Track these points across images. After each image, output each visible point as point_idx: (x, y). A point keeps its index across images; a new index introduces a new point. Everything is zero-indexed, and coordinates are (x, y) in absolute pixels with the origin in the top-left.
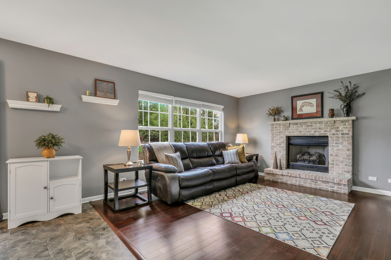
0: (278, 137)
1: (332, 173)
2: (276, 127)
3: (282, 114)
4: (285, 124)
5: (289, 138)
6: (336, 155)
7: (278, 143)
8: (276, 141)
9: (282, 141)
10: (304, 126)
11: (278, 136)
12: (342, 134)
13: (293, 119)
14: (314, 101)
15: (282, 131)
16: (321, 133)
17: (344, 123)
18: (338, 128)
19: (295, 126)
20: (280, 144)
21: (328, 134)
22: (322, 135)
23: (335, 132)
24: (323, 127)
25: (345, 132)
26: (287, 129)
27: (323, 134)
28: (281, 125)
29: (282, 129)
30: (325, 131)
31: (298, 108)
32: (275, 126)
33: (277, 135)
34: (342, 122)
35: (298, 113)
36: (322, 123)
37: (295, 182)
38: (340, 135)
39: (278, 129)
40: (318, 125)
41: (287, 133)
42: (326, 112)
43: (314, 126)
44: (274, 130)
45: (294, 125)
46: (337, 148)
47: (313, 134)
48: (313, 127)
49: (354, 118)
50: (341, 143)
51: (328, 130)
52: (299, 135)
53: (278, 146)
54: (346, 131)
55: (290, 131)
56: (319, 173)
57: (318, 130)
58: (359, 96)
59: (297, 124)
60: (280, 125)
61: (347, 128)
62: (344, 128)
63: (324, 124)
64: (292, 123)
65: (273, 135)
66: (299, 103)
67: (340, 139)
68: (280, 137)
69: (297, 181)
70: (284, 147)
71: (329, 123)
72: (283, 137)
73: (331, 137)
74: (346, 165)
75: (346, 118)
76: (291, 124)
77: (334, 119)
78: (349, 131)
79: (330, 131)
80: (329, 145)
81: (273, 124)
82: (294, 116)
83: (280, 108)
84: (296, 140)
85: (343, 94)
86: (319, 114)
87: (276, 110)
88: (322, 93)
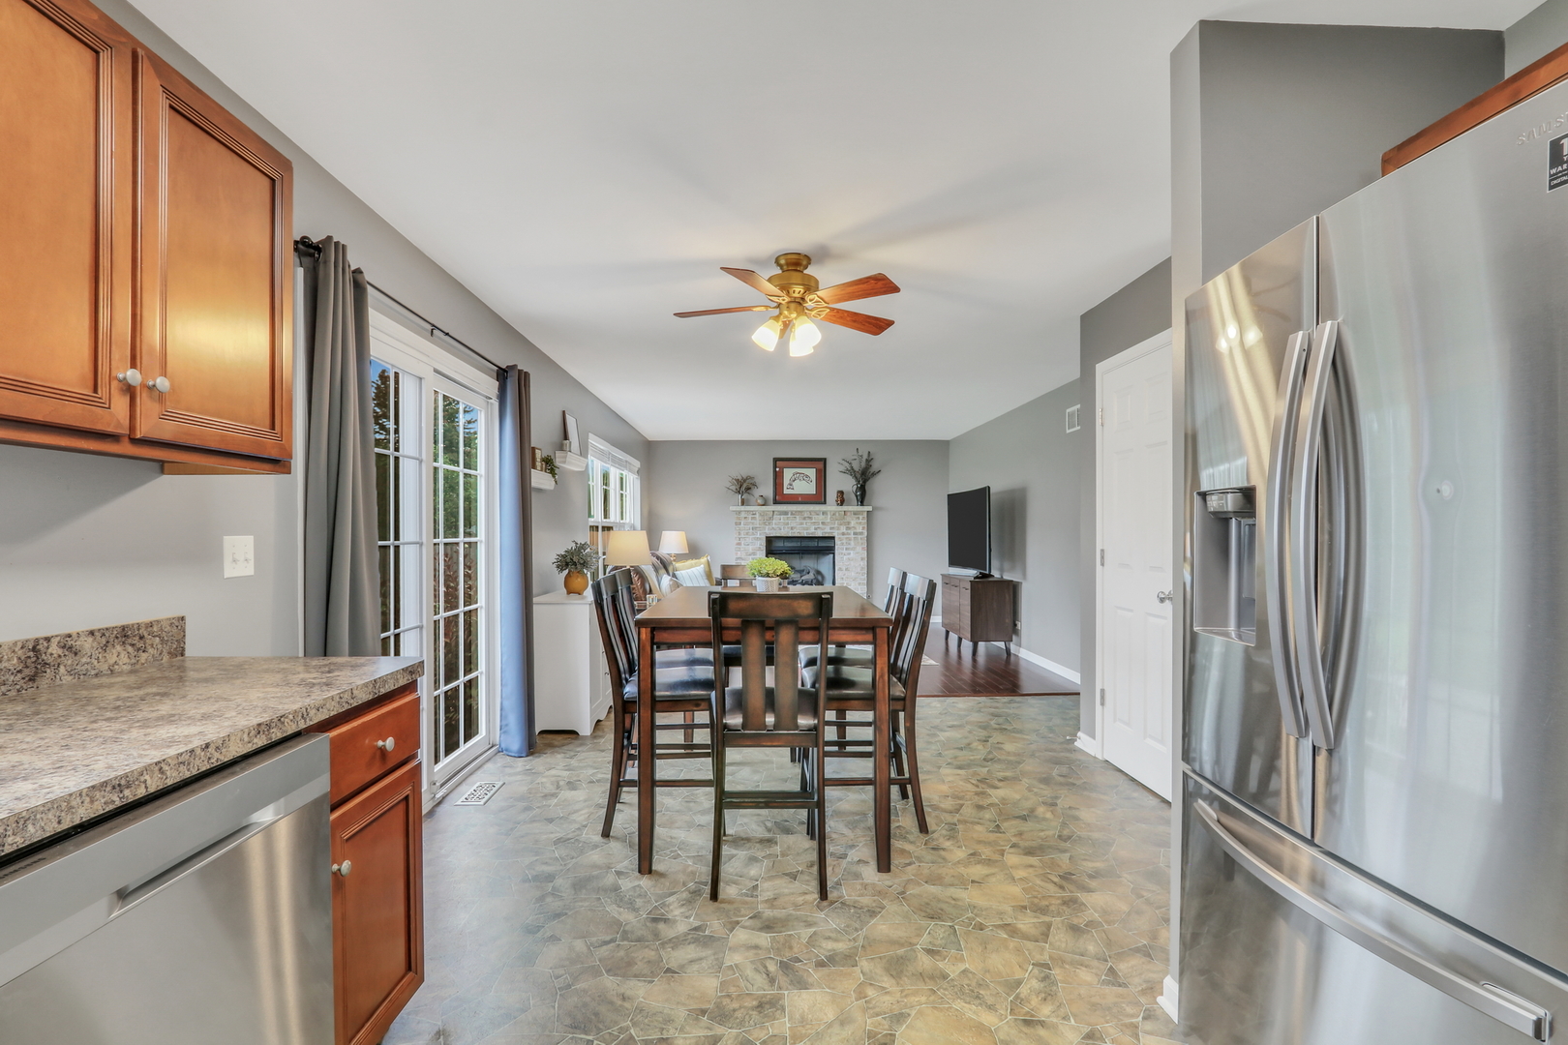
0: (750, 539)
2: (745, 518)
3: (757, 492)
4: (764, 512)
5: (769, 540)
6: (847, 569)
7: (751, 551)
8: (747, 546)
9: (758, 546)
10: (798, 516)
11: (751, 537)
12: (855, 534)
13: (776, 502)
14: (811, 473)
15: (758, 526)
16: (826, 531)
17: (857, 516)
18: (849, 523)
19: (782, 516)
20: (754, 554)
21: (835, 534)
22: (827, 535)
23: (844, 531)
24: (829, 521)
25: (858, 531)
26: (767, 523)
27: (829, 533)
28: (755, 514)
29: (757, 523)
30: (831, 528)
31: (786, 482)
32: (743, 515)
33: (747, 534)
34: (855, 513)
35: (786, 491)
36: (827, 515)
38: (852, 536)
39: (750, 521)
40: (821, 517)
41: (767, 531)
42: (831, 495)
43: (815, 518)
44: (742, 523)
45: (780, 515)
46: (847, 556)
47: (813, 533)
48: (814, 521)
49: (870, 508)
50: (854, 549)
51: (837, 526)
52: (791, 535)
53: (751, 557)
54: (859, 529)
55: (774, 526)
57: (821, 526)
58: (874, 474)
59: (786, 513)
60: (753, 514)
61: (860, 523)
62: (856, 523)
63: (829, 517)
64: (779, 511)
65: (739, 535)
66: (788, 474)
67: (852, 543)
68: (755, 538)
70: (761, 556)
71: (838, 514)
72: (760, 539)
73: (840, 539)
74: (859, 584)
75: (860, 508)
76: (774, 513)
77: (844, 508)
78: (863, 528)
79: (839, 529)
80: (836, 552)
81: (740, 512)
82: (780, 498)
83: (752, 478)
84: (780, 544)
85: (856, 467)
86: (819, 498)
87: (745, 481)
88: (824, 460)
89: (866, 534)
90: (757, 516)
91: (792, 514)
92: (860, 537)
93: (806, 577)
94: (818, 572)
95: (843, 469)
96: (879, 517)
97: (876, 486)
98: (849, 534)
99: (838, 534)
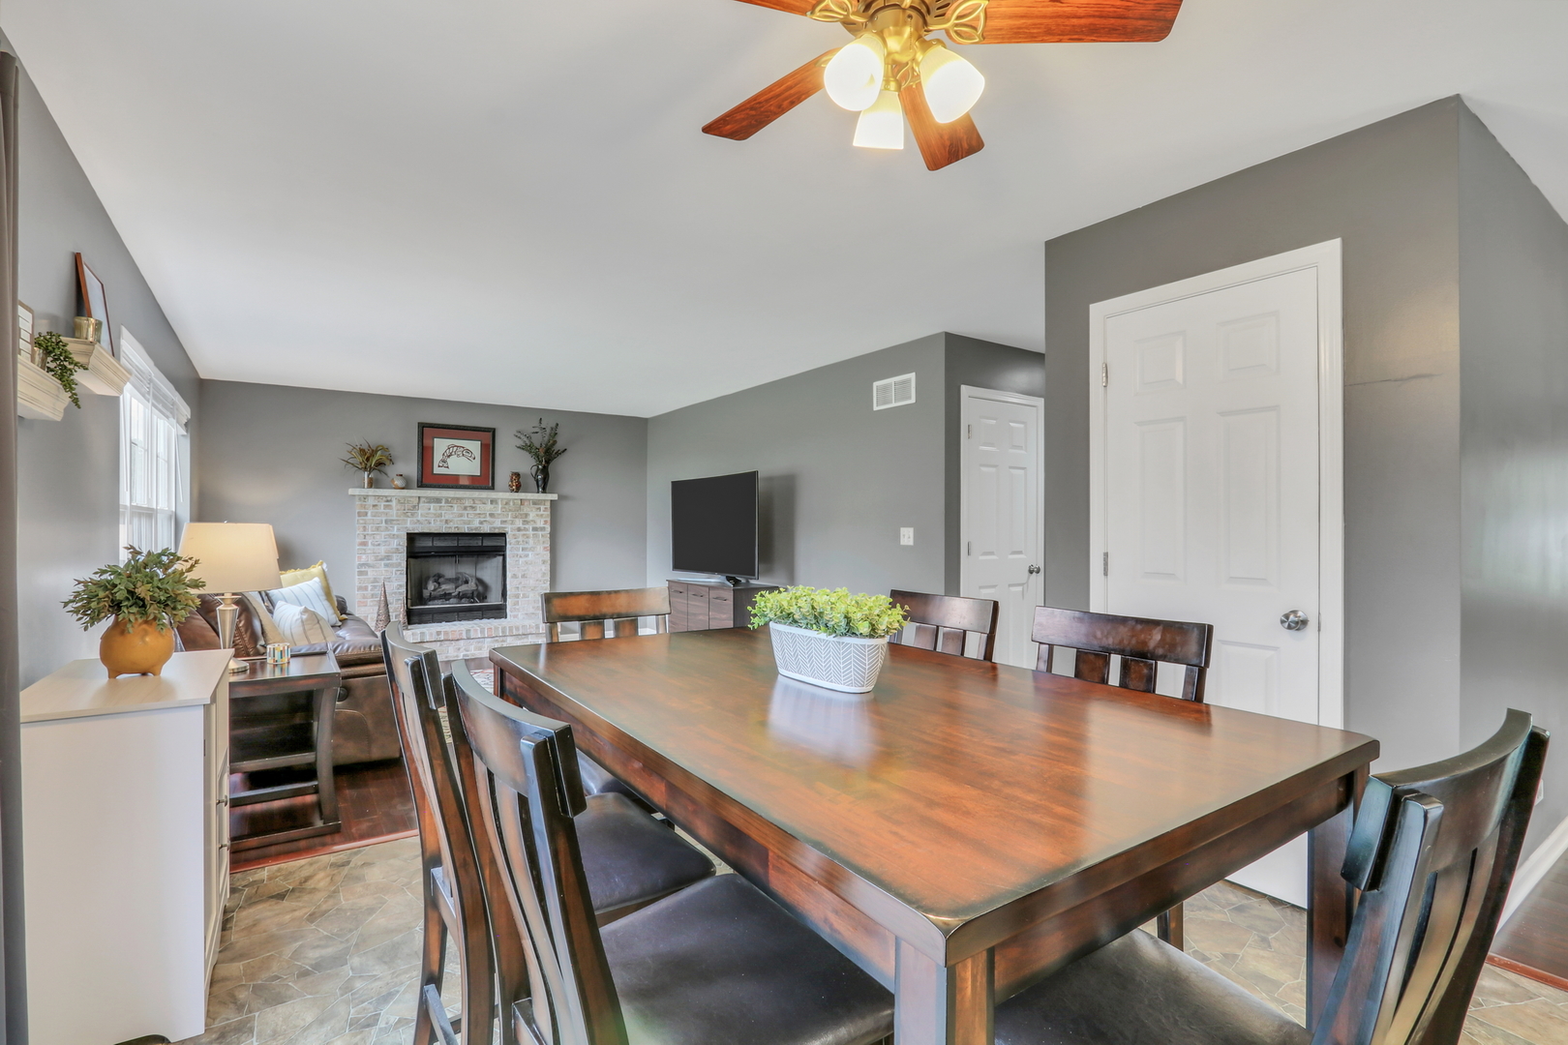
0: (381, 537)
1: (515, 616)
2: (374, 506)
3: (392, 471)
4: (404, 497)
5: (412, 538)
6: (523, 576)
7: (383, 554)
8: (376, 547)
9: (395, 546)
10: (455, 506)
11: (383, 533)
12: (534, 529)
13: (421, 485)
14: (475, 446)
15: (395, 518)
16: (495, 525)
17: (538, 506)
18: (527, 515)
19: (432, 505)
20: (388, 558)
21: (509, 529)
22: (497, 531)
23: (521, 525)
24: (499, 512)
25: (538, 525)
26: (409, 514)
27: (499, 528)
28: (391, 501)
29: (393, 513)
30: (502, 522)
31: (437, 458)
32: (371, 501)
33: (377, 529)
34: (535, 503)
35: (437, 470)
36: (497, 503)
37: (455, 654)
38: (531, 532)
39: (382, 510)
40: (489, 506)
41: (408, 525)
42: (503, 476)
43: (481, 508)
44: (369, 514)
45: (429, 502)
46: (526, 559)
47: (476, 528)
48: (478, 512)
49: (555, 497)
50: (532, 549)
51: (509, 518)
52: (444, 531)
53: (383, 562)
54: (540, 523)
55: (419, 518)
56: (485, 621)
57: (488, 519)
58: (558, 453)
59: (438, 500)
60: (387, 501)
61: (542, 515)
62: (537, 515)
63: (500, 506)
64: (427, 498)
65: (365, 530)
66: (441, 445)
67: (531, 541)
68: (389, 535)
69: (459, 649)
70: (400, 564)
71: (511, 503)
72: (398, 536)
73: (515, 536)
75: (542, 496)
76: (422, 500)
77: (522, 495)
78: (546, 522)
79: (512, 523)
80: (508, 552)
81: (365, 497)
82: (427, 479)
83: (385, 449)
84: (428, 543)
85: (537, 440)
86: (484, 481)
87: (374, 452)
88: (493, 431)
89: (548, 529)
90: (394, 503)
91: (447, 502)
92: (540, 533)
93: (463, 588)
94: (480, 581)
95: (520, 443)
96: (565, 507)
97: (561, 467)
98: (526, 529)
99: (512, 530)
